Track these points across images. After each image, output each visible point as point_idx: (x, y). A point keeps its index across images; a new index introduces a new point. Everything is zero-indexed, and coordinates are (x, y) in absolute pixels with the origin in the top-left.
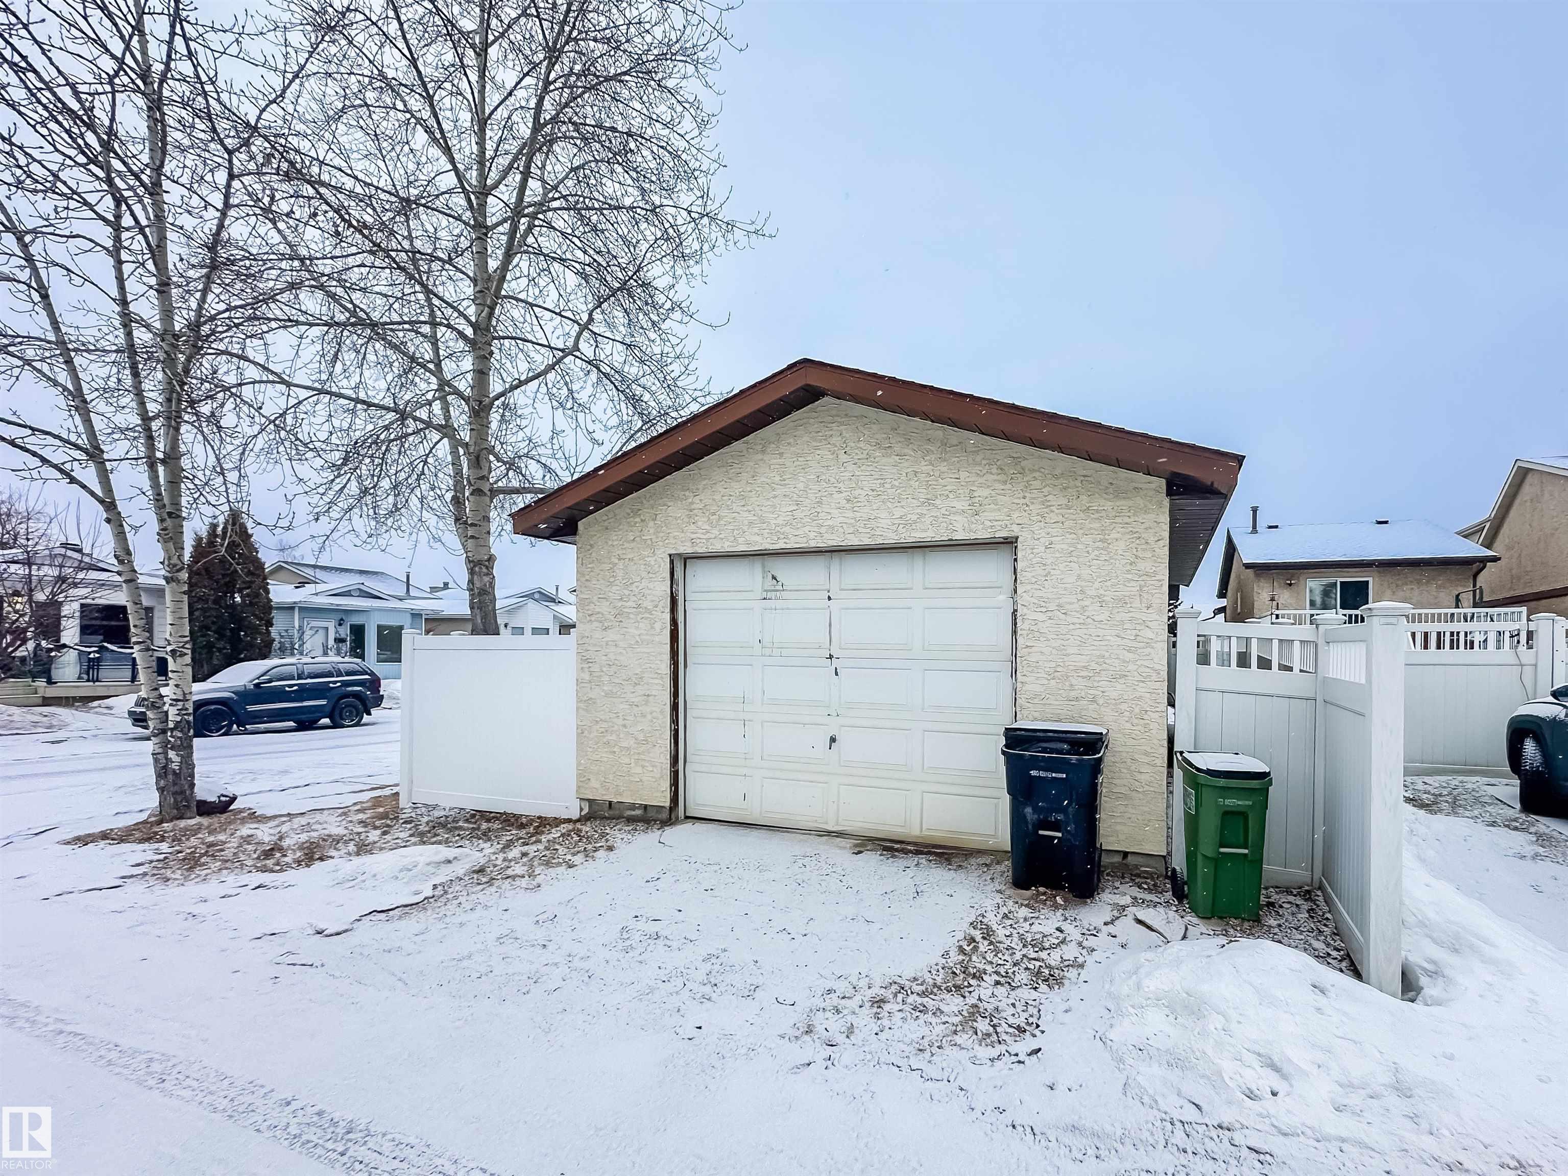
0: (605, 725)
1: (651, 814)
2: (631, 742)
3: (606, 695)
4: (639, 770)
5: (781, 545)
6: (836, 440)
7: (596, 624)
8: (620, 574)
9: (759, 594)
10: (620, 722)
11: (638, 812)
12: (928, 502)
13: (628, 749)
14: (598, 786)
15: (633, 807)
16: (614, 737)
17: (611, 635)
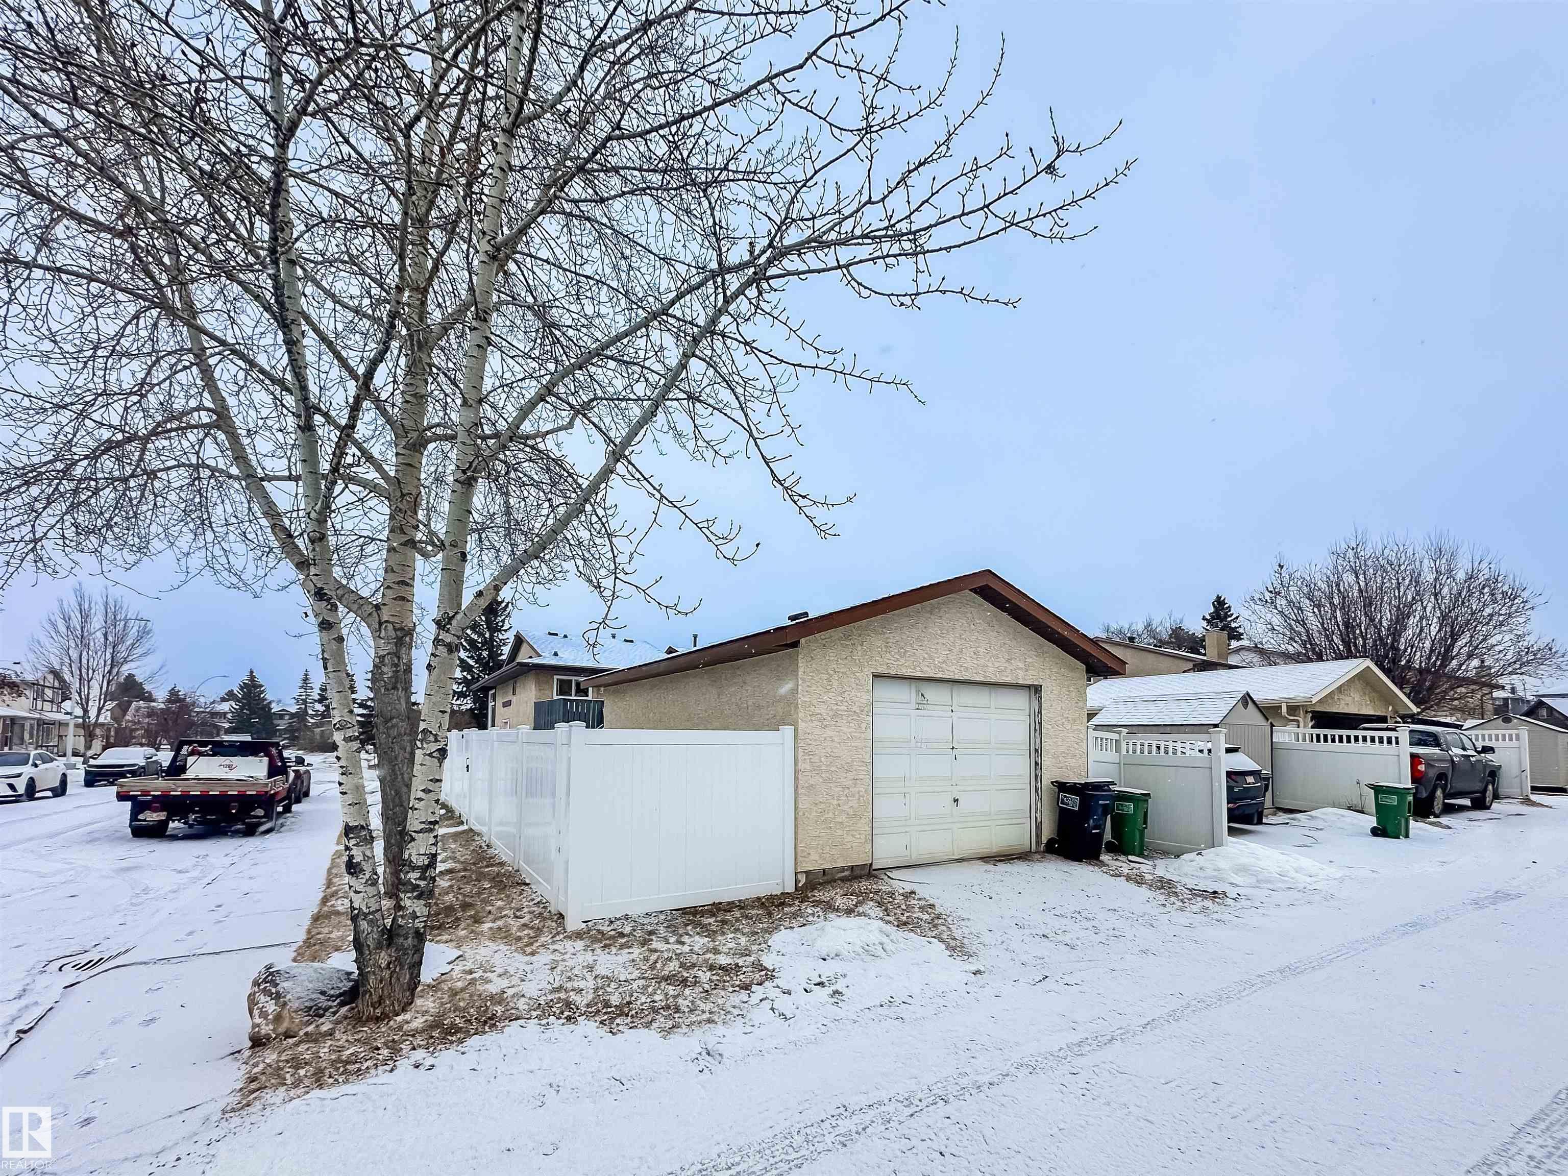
0: (822, 806)
1: (857, 872)
2: (844, 818)
3: (825, 781)
4: (850, 838)
5: (940, 676)
6: (969, 615)
7: (816, 723)
8: (835, 684)
9: (915, 706)
10: (835, 802)
11: (847, 873)
12: (1008, 661)
13: (841, 823)
14: (817, 858)
15: (843, 869)
16: (831, 815)
17: (829, 733)
